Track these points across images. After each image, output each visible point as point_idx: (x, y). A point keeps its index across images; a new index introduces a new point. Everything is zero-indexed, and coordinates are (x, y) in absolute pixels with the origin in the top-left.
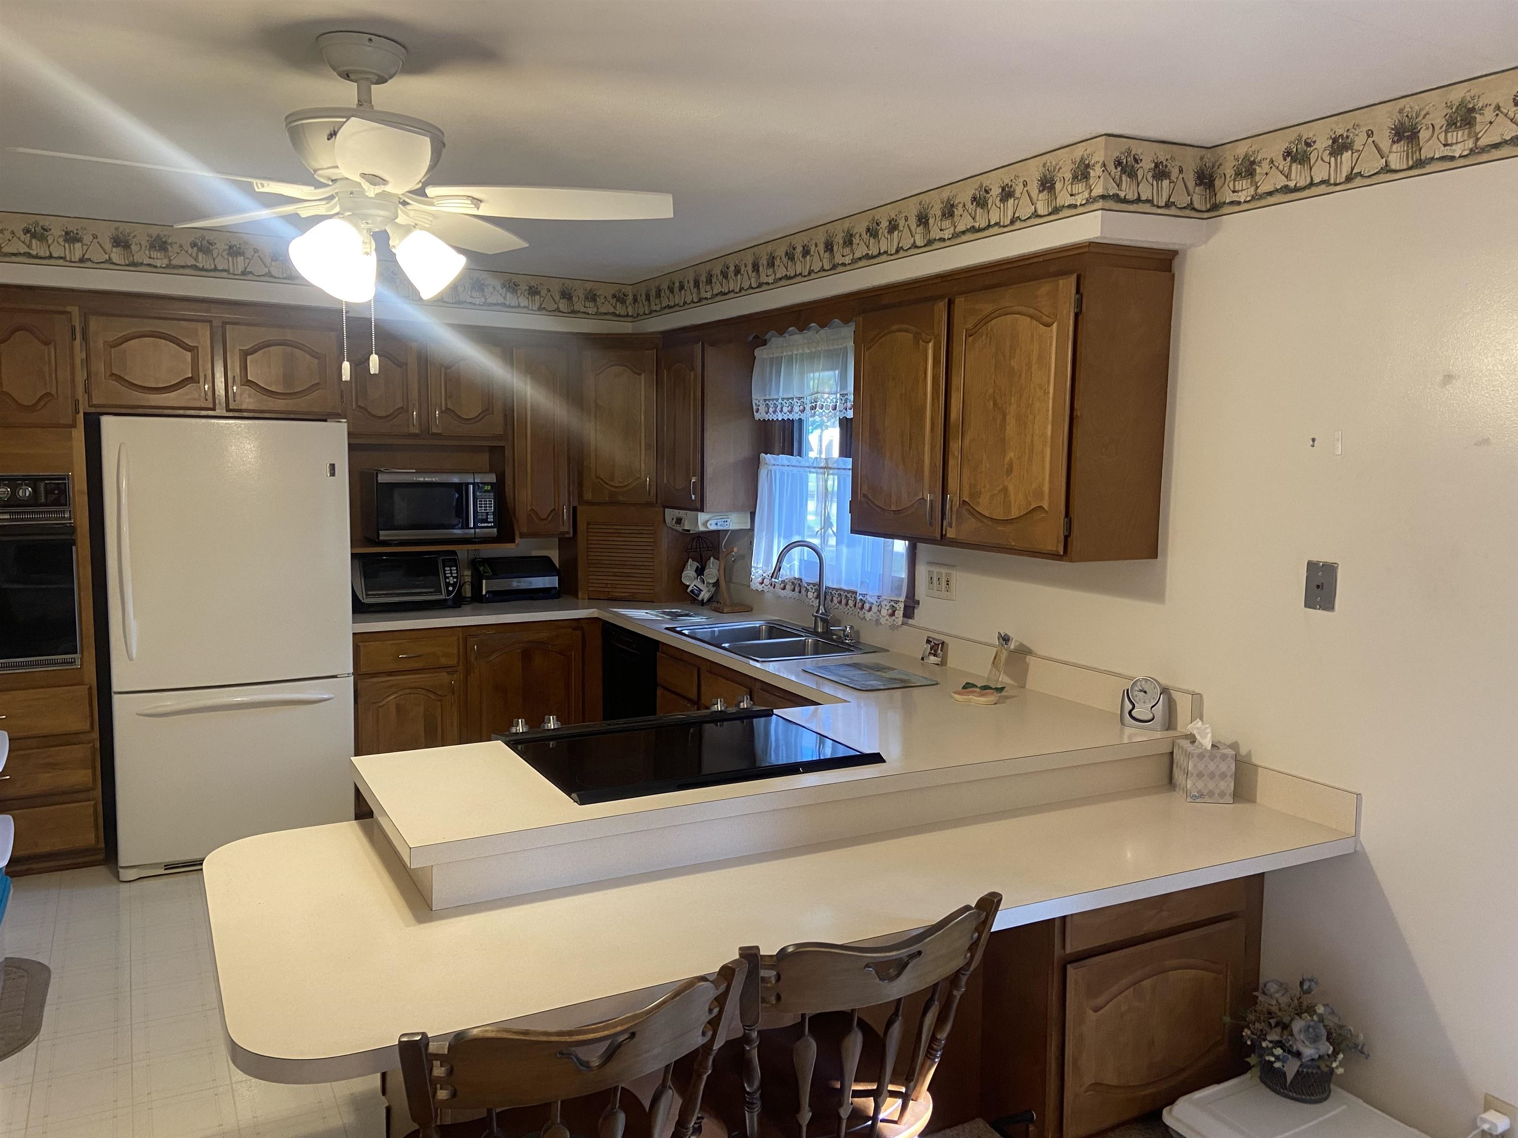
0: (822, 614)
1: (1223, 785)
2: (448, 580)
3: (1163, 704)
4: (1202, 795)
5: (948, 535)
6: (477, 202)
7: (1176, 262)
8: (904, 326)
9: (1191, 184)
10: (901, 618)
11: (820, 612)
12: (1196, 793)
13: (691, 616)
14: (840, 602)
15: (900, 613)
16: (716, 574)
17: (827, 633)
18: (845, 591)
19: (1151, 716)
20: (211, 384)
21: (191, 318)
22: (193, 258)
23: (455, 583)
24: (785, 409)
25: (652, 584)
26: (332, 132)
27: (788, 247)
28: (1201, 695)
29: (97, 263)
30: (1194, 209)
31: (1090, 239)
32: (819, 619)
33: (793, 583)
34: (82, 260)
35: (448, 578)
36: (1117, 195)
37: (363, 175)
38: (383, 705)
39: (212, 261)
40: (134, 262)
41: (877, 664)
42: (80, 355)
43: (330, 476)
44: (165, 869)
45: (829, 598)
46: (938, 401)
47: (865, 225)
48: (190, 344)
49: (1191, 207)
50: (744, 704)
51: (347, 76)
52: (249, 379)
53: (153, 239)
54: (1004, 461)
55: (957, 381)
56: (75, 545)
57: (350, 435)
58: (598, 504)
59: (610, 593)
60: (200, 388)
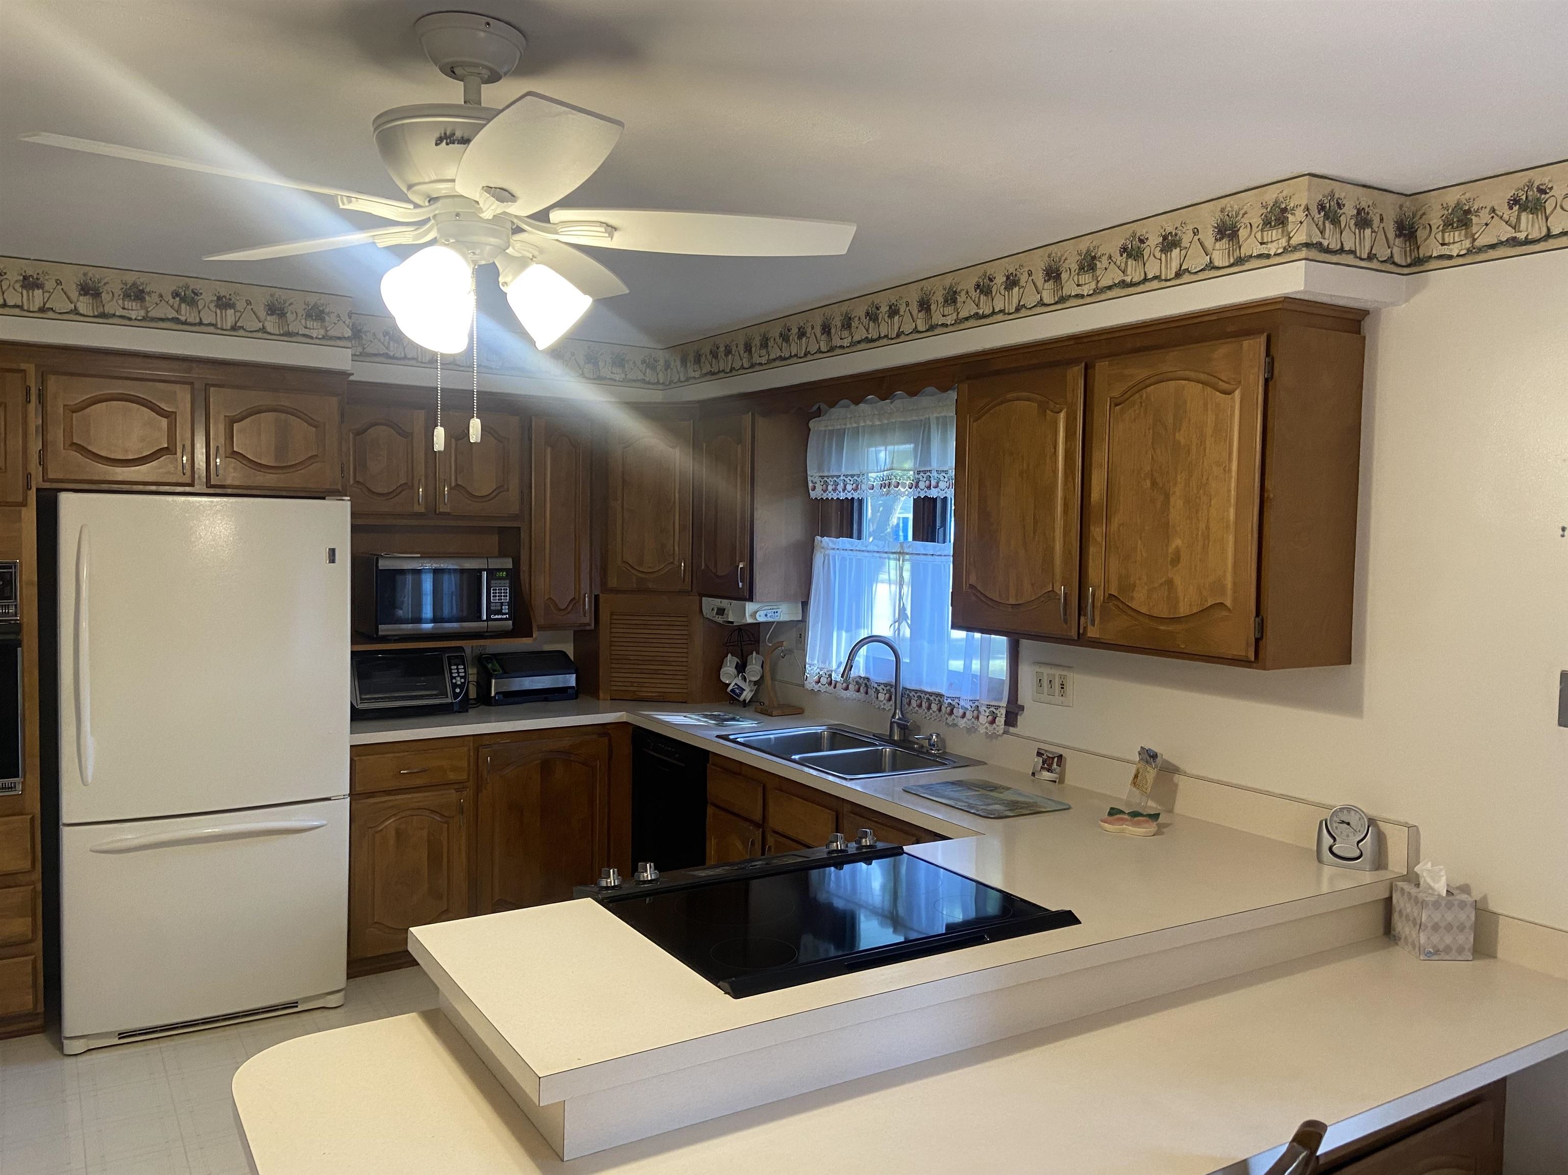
0: (899, 719)
1: (1461, 939)
2: (454, 681)
3: (1371, 838)
4: (1437, 952)
5: (1089, 635)
6: (611, 229)
7: (1367, 324)
8: (1025, 394)
9: (1391, 235)
10: (1003, 726)
11: (897, 717)
12: (1430, 950)
13: (738, 721)
14: (920, 706)
15: (1001, 720)
16: (760, 671)
17: (905, 742)
18: (926, 693)
19: (1357, 853)
20: (190, 456)
21: (168, 379)
22: (174, 310)
23: (463, 684)
24: (849, 487)
25: (684, 682)
26: (443, 135)
27: (869, 306)
28: (1418, 828)
29: (60, 313)
30: (1394, 263)
31: (1285, 294)
32: (895, 725)
33: (857, 683)
34: (42, 310)
35: (455, 678)
36: (1321, 244)
37: (488, 189)
38: (381, 830)
39: (196, 314)
40: (104, 313)
41: (986, 781)
42: (34, 421)
43: (330, 563)
44: (119, 1038)
45: (905, 701)
46: (1074, 479)
47: (974, 281)
48: (166, 409)
49: (1390, 260)
50: (866, 841)
51: (451, 71)
52: (235, 450)
53: (128, 287)
54: (1167, 550)
55: (1100, 456)
56: (21, 647)
57: (354, 515)
58: (624, 592)
59: (637, 693)
60: (177, 460)
